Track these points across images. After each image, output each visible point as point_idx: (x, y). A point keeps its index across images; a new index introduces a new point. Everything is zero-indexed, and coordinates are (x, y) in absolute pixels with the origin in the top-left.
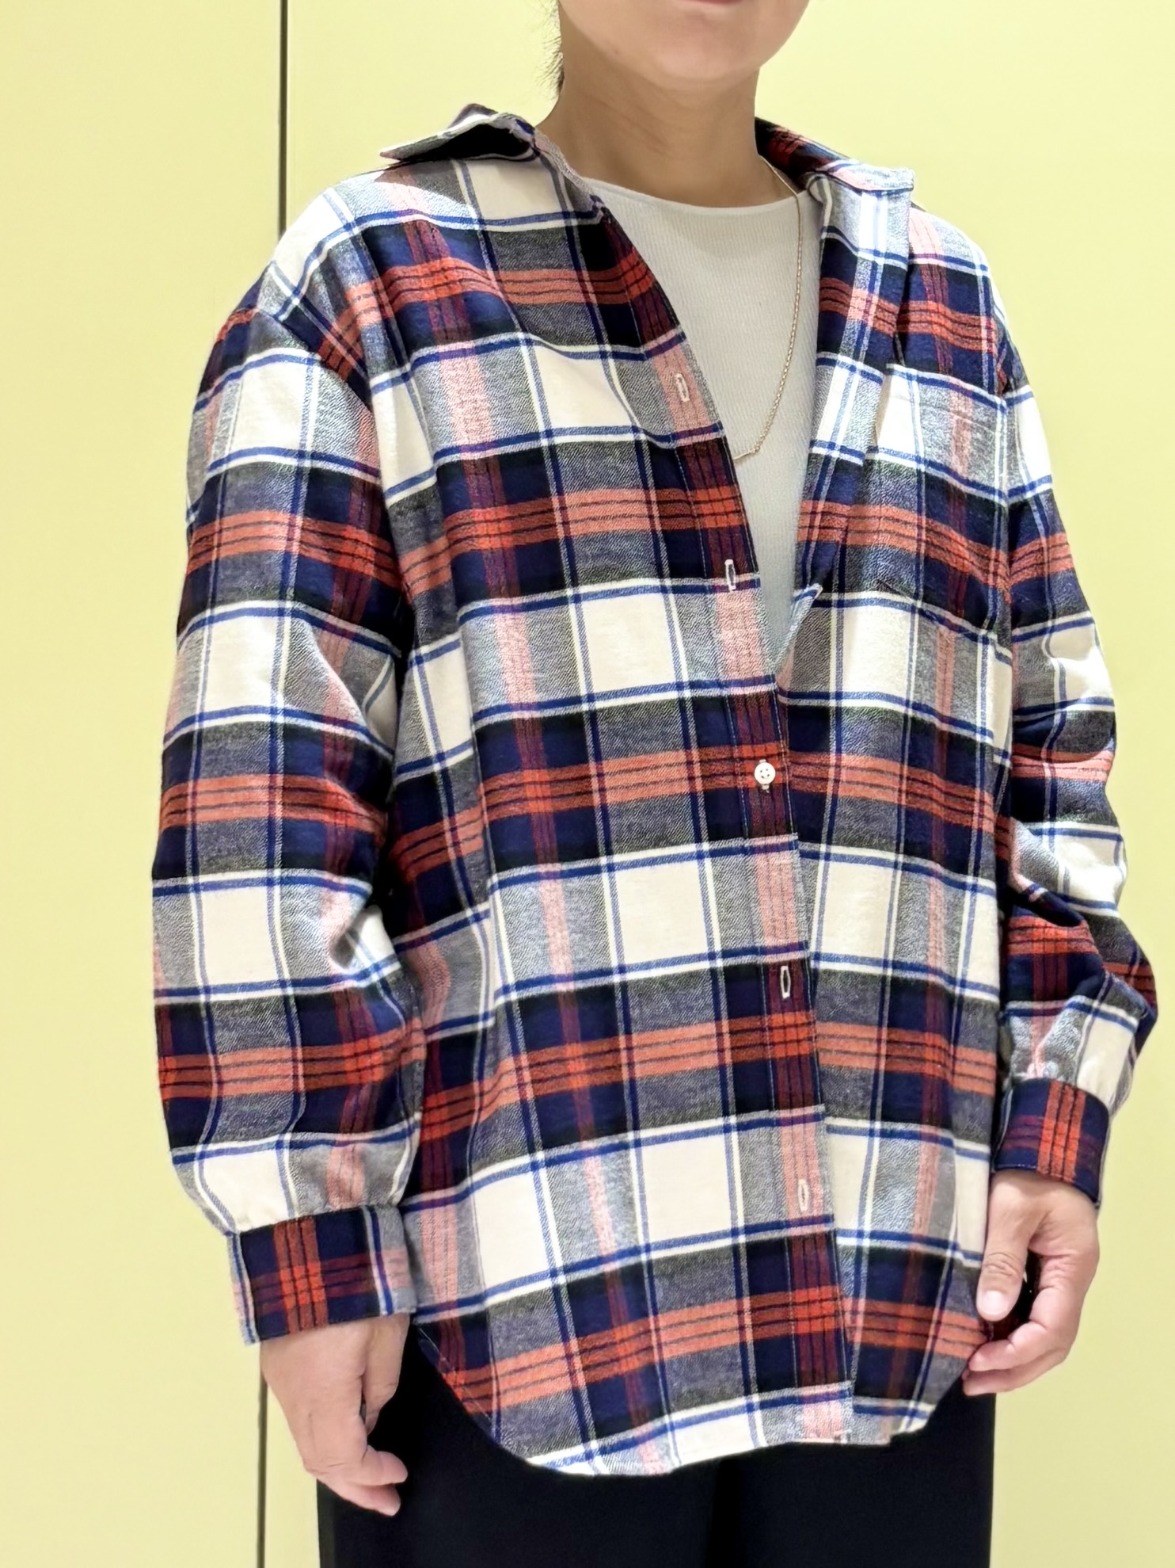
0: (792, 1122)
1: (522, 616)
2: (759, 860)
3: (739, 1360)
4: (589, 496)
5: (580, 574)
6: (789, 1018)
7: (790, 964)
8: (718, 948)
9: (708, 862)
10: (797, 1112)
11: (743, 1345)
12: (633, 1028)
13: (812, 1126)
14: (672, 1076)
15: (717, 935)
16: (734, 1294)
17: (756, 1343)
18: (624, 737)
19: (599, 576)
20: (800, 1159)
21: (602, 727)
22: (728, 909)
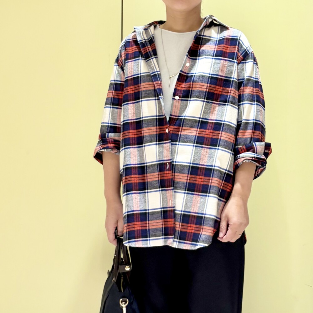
0: (168, 190)
1: (134, 104)
2: (165, 145)
3: (162, 230)
4: (144, 84)
5: (142, 97)
6: (168, 172)
7: (168, 163)
8: (158, 160)
9: (157, 145)
10: (169, 188)
11: (162, 227)
12: (148, 173)
13: (171, 191)
14: (152, 181)
15: (158, 158)
16: (161, 219)
17: (164, 227)
18: (147, 124)
19: (145, 97)
20: (170, 196)
21: (144, 122)
22: (160, 153)
